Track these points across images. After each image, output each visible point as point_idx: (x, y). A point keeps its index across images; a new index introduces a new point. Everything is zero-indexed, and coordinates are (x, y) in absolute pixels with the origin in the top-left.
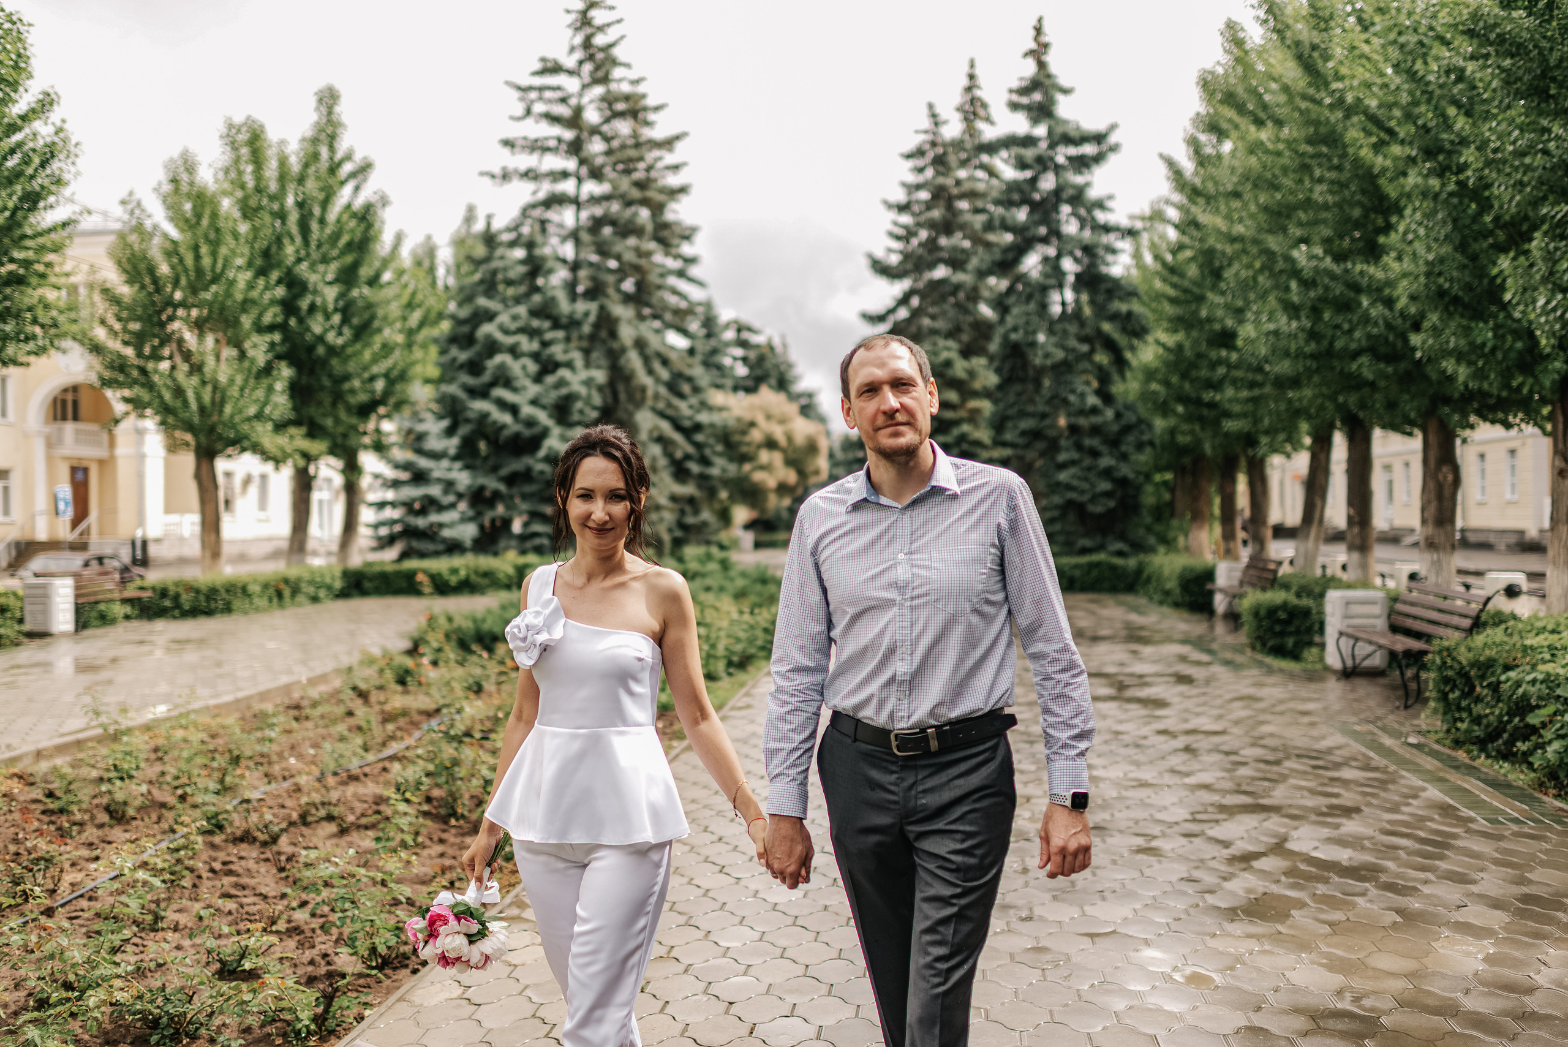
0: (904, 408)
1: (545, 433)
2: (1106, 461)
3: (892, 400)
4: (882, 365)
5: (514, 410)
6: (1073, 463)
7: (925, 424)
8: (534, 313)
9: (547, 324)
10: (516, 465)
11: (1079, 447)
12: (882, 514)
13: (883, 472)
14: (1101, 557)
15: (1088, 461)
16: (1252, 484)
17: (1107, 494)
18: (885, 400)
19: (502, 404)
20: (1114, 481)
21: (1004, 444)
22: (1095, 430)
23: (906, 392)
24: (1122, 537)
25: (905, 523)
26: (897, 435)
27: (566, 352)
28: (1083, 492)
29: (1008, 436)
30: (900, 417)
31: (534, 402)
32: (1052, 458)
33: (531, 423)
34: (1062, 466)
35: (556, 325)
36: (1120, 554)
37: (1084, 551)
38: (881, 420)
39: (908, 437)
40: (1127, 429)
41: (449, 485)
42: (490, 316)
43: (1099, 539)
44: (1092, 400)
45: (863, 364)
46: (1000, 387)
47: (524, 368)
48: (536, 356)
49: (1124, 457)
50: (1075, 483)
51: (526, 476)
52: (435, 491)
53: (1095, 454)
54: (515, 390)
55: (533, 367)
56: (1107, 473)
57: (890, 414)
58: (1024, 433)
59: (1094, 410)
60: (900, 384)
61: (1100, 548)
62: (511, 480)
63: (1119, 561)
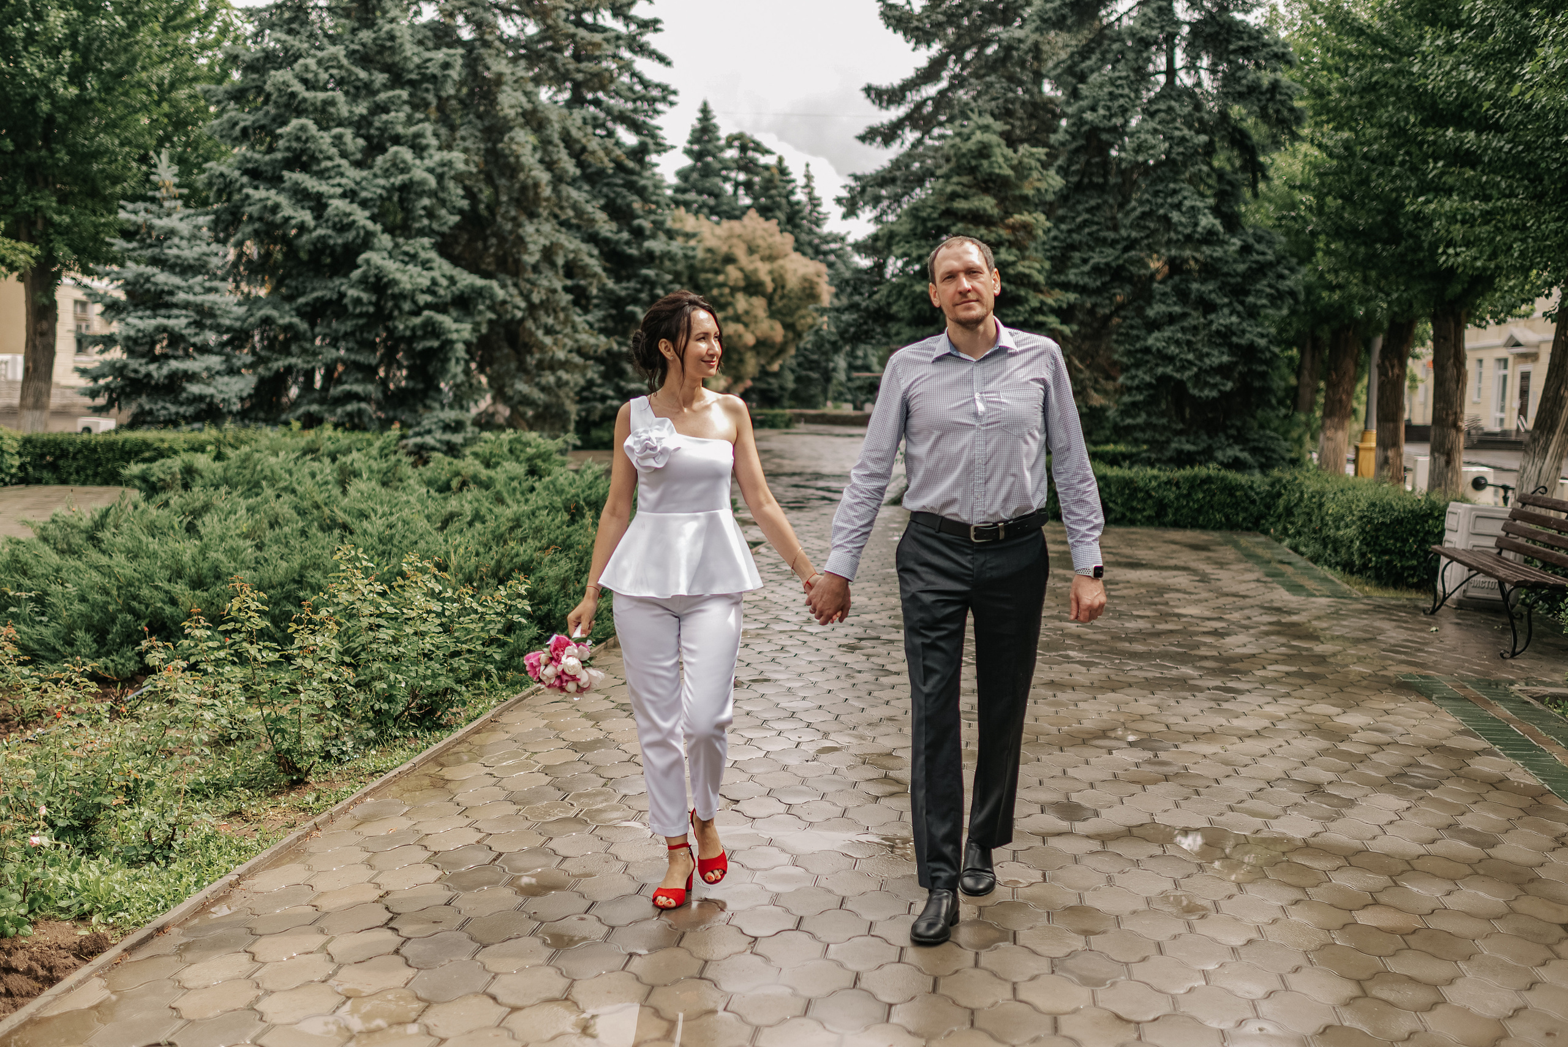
0: (974, 289)
1: (367, 242)
2: (1223, 319)
3: (966, 283)
4: (959, 258)
5: (318, 204)
6: (1172, 319)
7: (991, 302)
8: (363, 59)
9: (380, 78)
10: (321, 291)
11: (1183, 295)
12: (960, 365)
13: (961, 336)
14: (1211, 470)
15: (1196, 318)
16: (1438, 365)
17: (1223, 370)
18: (960, 283)
19: (301, 196)
20: (1234, 349)
21: (1066, 287)
22: (1209, 270)
23: (975, 278)
24: (1240, 439)
25: (978, 372)
26: (969, 308)
27: (410, 121)
28: (1186, 365)
29: (1072, 275)
30: (971, 296)
31: (350, 195)
32: (1140, 312)
33: (343, 226)
34: (1153, 325)
35: (397, 78)
36: (1236, 465)
37: (1183, 459)
38: (958, 298)
39: (977, 311)
40: (1260, 270)
41: (204, 316)
42: (290, 58)
43: (1204, 441)
44: (1207, 221)
45: (945, 258)
46: (1064, 197)
47: (338, 140)
48: (360, 125)
49: (1252, 313)
50: (1173, 349)
51: (335, 307)
52: (179, 322)
53: (1208, 307)
54: (321, 175)
55: (354, 143)
56: (1224, 337)
57: (964, 294)
58: (1097, 270)
59: (1210, 237)
60: (971, 272)
61: (1207, 455)
62: (314, 313)
63: (1232, 476)
